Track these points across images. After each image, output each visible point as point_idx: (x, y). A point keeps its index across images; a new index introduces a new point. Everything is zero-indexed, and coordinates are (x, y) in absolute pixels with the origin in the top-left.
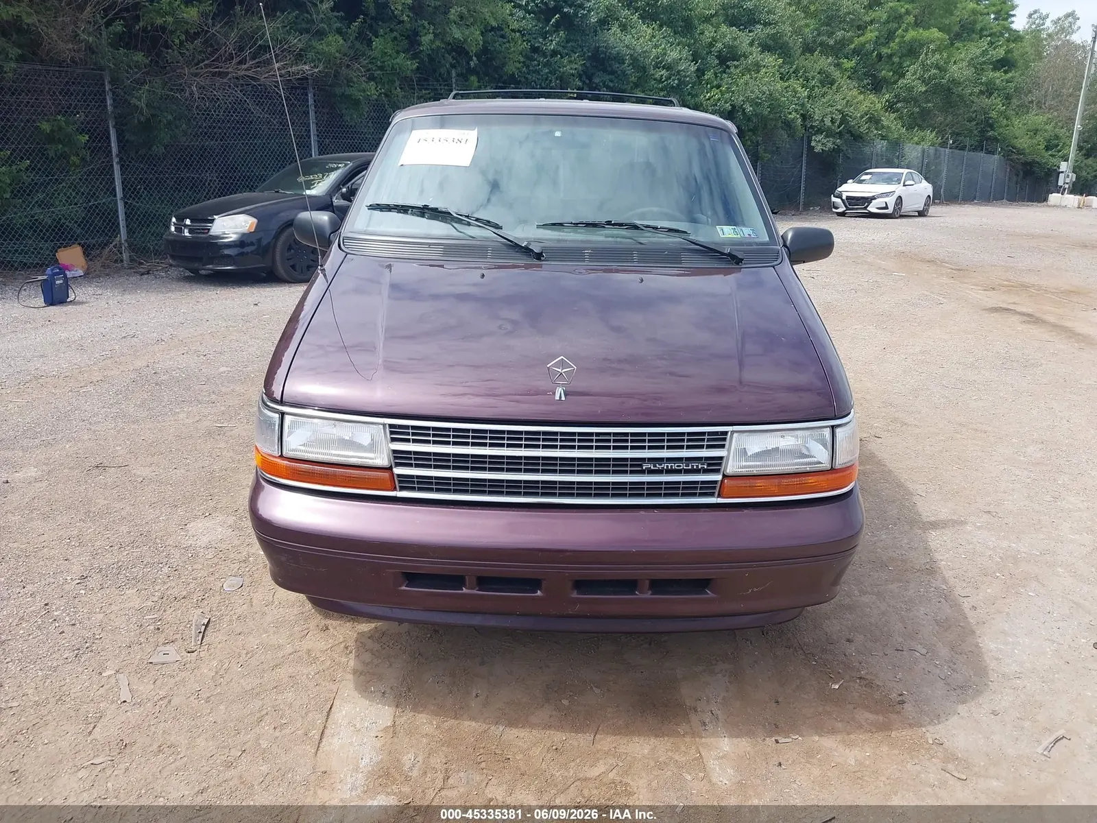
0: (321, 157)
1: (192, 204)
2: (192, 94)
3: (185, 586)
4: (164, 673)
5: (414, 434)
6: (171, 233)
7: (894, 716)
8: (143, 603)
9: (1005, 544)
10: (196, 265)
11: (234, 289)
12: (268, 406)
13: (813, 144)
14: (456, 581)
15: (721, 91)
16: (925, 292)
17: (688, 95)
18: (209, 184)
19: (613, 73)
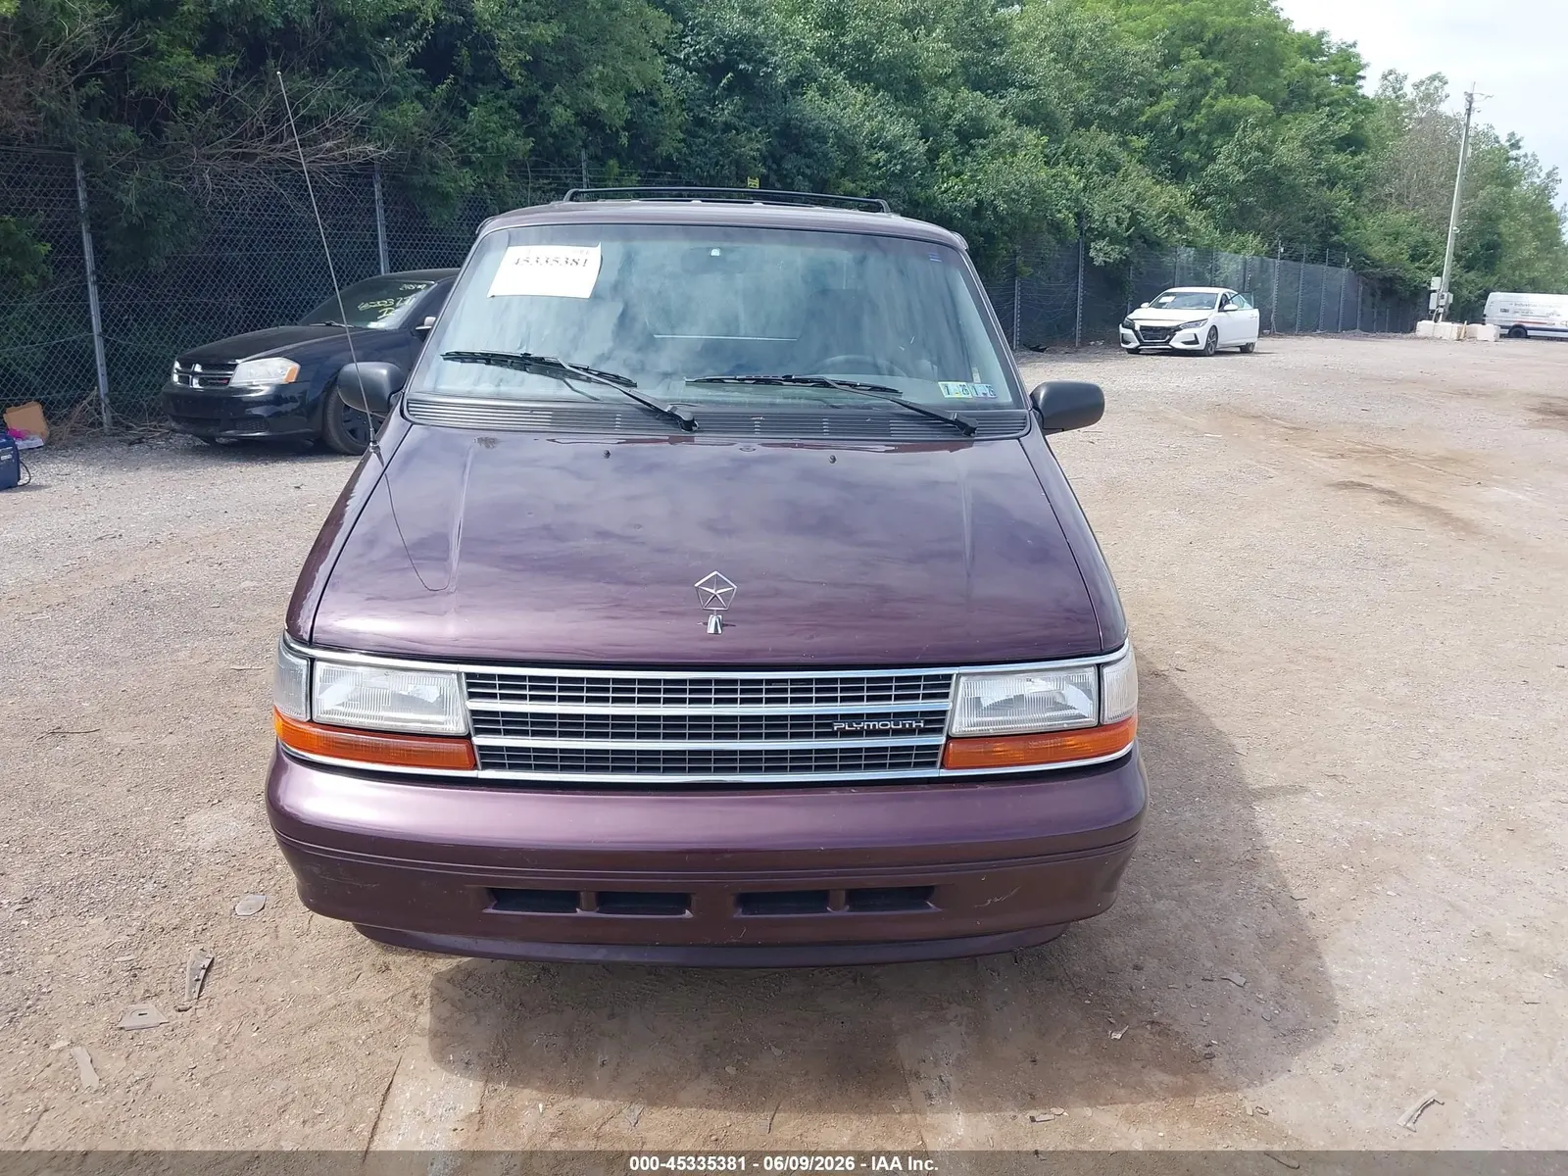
0: (393, 274)
1: (205, 342)
2: (203, 183)
3: (177, 911)
4: (142, 1043)
5: (502, 687)
6: (172, 384)
7: (1198, 1078)
8: (114, 938)
9: (1355, 822)
10: (211, 430)
11: (267, 464)
12: (291, 648)
13: (1092, 253)
14: (568, 899)
15: (962, 180)
16: (1249, 462)
17: (917, 186)
18: (230, 314)
19: (810, 155)
